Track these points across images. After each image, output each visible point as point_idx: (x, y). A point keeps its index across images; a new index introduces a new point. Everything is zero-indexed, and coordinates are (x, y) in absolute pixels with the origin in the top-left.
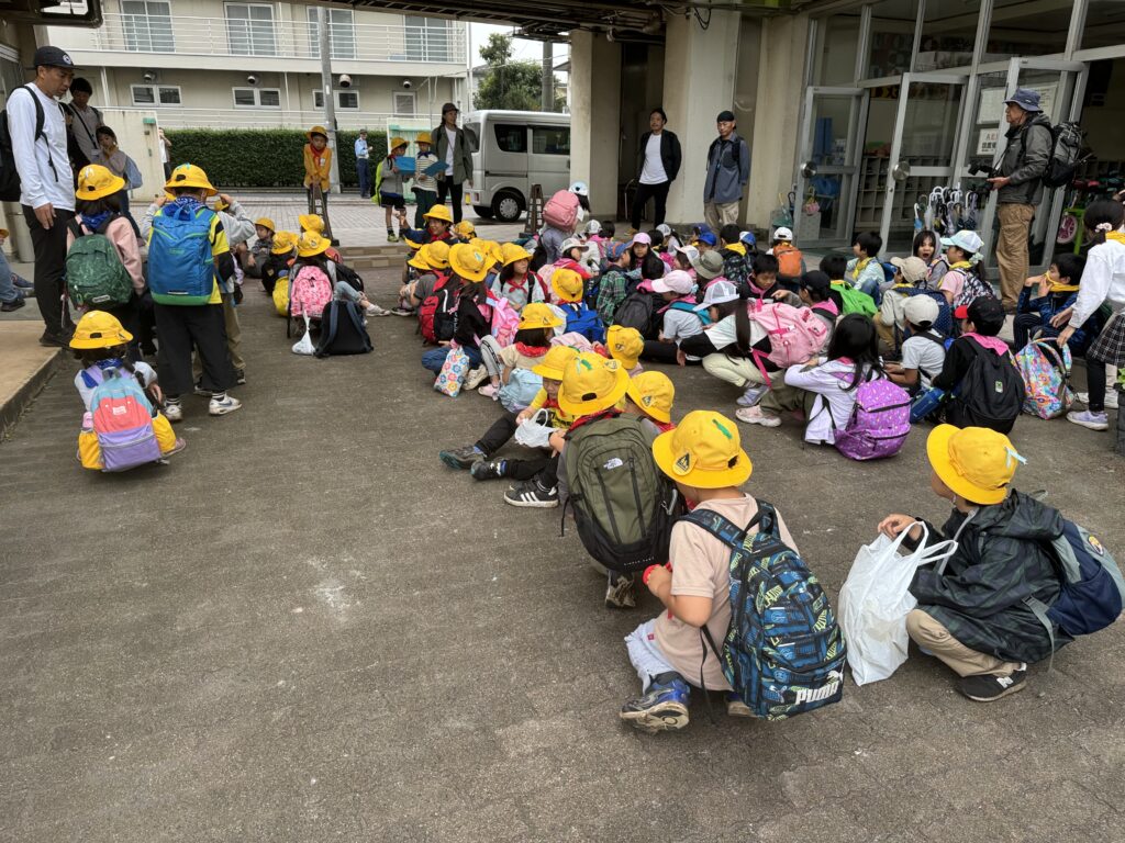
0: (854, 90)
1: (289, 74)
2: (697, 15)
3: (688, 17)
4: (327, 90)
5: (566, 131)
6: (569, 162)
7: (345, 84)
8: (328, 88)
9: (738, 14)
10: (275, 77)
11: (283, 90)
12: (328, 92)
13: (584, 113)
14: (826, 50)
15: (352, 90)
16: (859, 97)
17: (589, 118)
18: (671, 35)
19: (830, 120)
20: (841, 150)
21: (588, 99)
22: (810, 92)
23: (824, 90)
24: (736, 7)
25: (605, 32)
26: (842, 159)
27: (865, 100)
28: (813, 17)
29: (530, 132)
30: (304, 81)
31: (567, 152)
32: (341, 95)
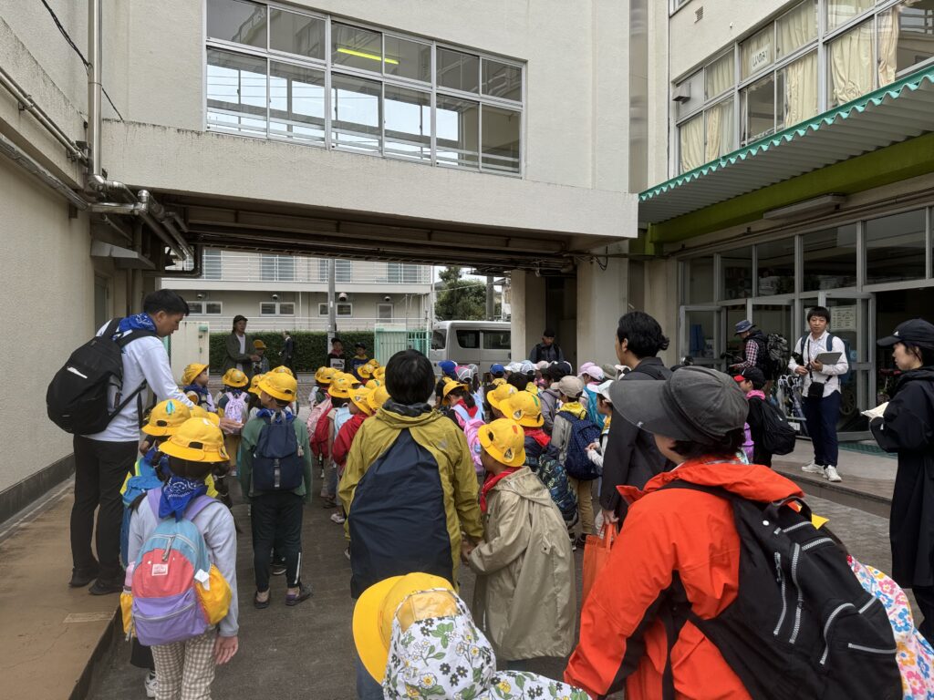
0: (714, 306)
1: (303, 293)
2: (598, 262)
3: (592, 263)
4: (331, 304)
5: (507, 334)
6: (510, 355)
7: (343, 299)
8: (332, 303)
9: (627, 259)
10: (292, 295)
11: (298, 304)
12: (332, 305)
13: (520, 323)
14: (692, 280)
15: (347, 303)
16: (719, 312)
17: (524, 326)
18: (581, 274)
19: (700, 326)
20: (711, 347)
21: (523, 313)
22: (683, 309)
23: (692, 308)
24: (625, 256)
25: (534, 271)
26: (712, 353)
27: (723, 315)
28: (679, 260)
29: (481, 335)
30: (313, 298)
31: (509, 347)
32: (339, 306)
